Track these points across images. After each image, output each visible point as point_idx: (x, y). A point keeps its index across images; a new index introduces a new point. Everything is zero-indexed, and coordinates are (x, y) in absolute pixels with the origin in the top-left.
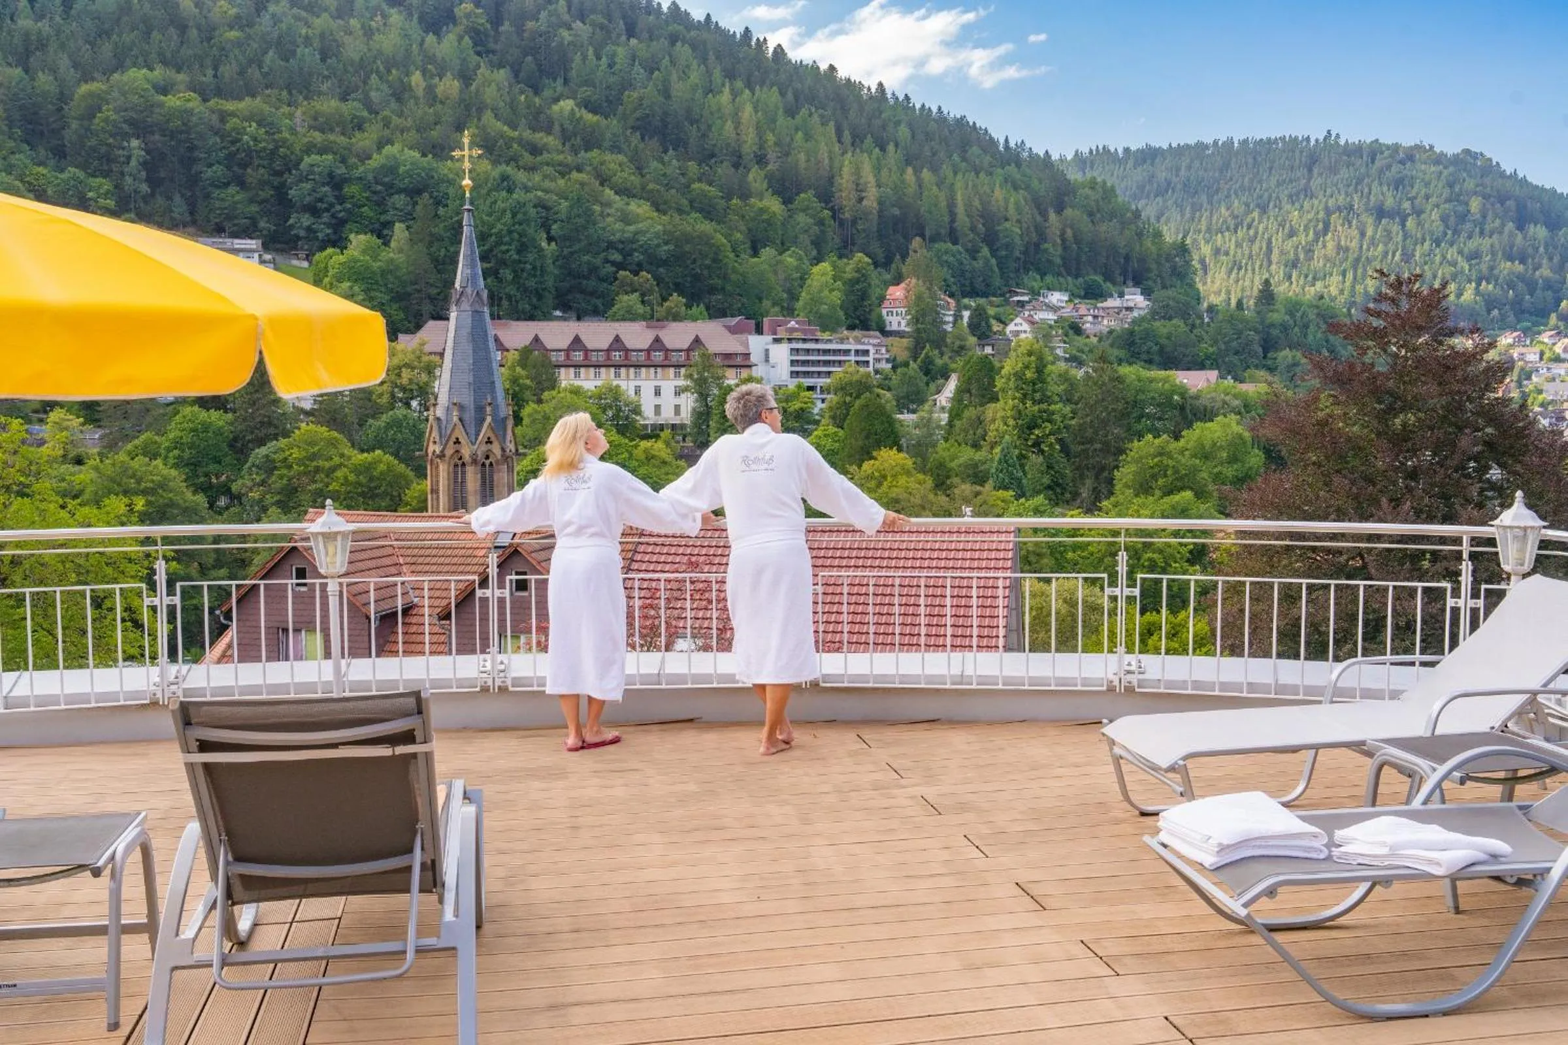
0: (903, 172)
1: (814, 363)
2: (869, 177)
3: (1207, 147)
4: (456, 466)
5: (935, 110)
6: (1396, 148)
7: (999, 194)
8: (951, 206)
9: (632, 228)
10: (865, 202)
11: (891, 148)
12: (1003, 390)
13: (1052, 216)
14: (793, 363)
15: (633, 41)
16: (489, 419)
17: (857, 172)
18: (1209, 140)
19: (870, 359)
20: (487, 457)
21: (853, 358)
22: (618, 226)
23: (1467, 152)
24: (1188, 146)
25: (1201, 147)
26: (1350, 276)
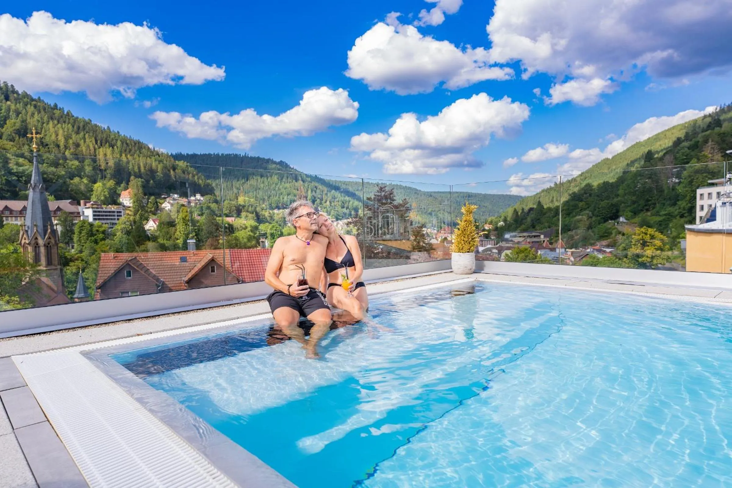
0: (121, 155)
1: (102, 216)
2: (109, 156)
3: (212, 155)
4: (36, 247)
5: (129, 137)
6: (264, 159)
7: (154, 164)
8: (139, 168)
9: (21, 168)
10: (109, 164)
11: (115, 147)
12: (178, 223)
13: (172, 172)
14: (94, 215)
15: (8, 103)
16: (49, 231)
17: (105, 155)
18: (212, 153)
19: (122, 214)
20: (49, 244)
21: (116, 214)
22: (15, 167)
23: (281, 161)
24: (206, 154)
25: (210, 155)
26: (255, 192)
